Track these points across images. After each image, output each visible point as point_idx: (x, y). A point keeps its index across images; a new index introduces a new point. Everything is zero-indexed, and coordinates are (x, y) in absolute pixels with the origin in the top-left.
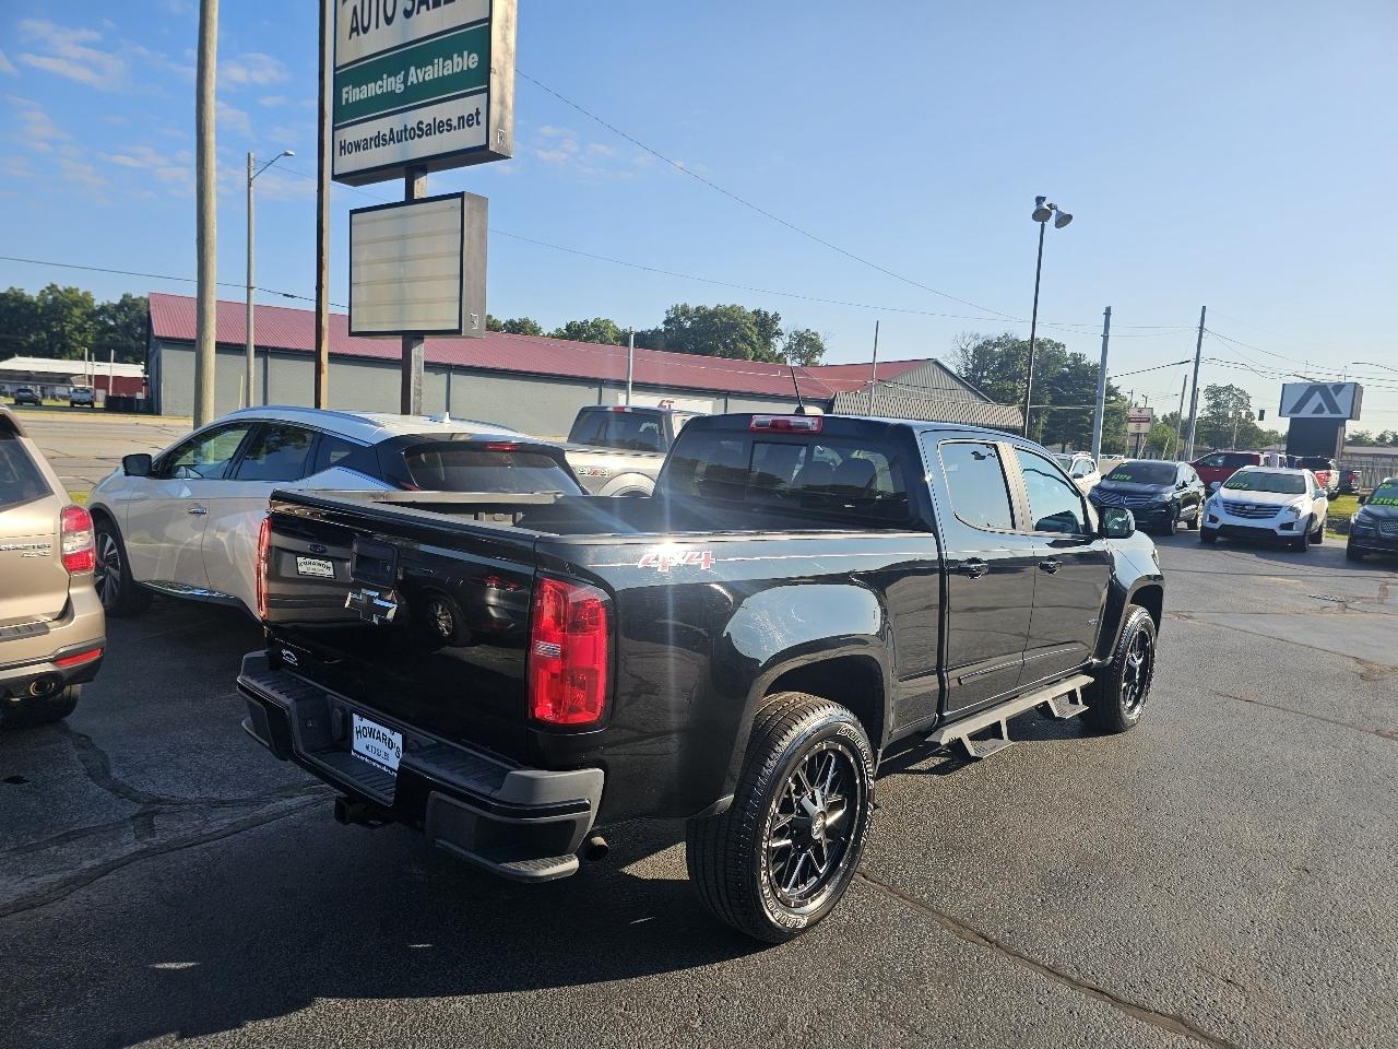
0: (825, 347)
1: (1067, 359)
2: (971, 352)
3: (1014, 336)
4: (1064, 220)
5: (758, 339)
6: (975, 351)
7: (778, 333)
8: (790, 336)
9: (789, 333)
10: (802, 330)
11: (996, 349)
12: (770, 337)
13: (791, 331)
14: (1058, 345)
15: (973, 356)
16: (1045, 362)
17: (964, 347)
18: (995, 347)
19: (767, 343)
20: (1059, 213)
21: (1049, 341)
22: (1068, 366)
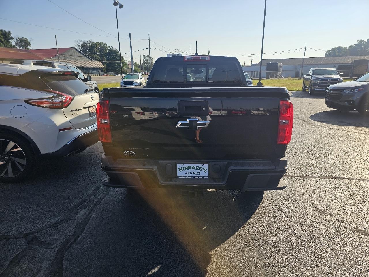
0: (31, 43)
1: (108, 48)
2: (80, 46)
3: (92, 41)
4: (121, 6)
5: (4, 40)
6: (81, 45)
7: (12, 38)
8: (17, 39)
9: (16, 38)
10: (21, 37)
11: (88, 45)
12: (9, 40)
13: (16, 37)
14: (105, 44)
15: (81, 47)
16: (102, 49)
17: (78, 44)
18: (87, 44)
19: (8, 42)
20: (120, 4)
21: (102, 43)
22: (109, 50)
